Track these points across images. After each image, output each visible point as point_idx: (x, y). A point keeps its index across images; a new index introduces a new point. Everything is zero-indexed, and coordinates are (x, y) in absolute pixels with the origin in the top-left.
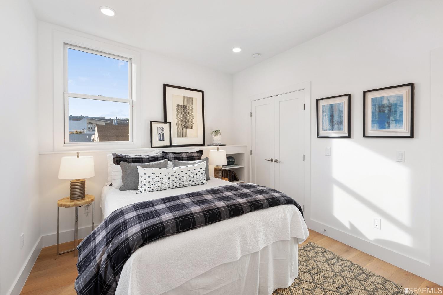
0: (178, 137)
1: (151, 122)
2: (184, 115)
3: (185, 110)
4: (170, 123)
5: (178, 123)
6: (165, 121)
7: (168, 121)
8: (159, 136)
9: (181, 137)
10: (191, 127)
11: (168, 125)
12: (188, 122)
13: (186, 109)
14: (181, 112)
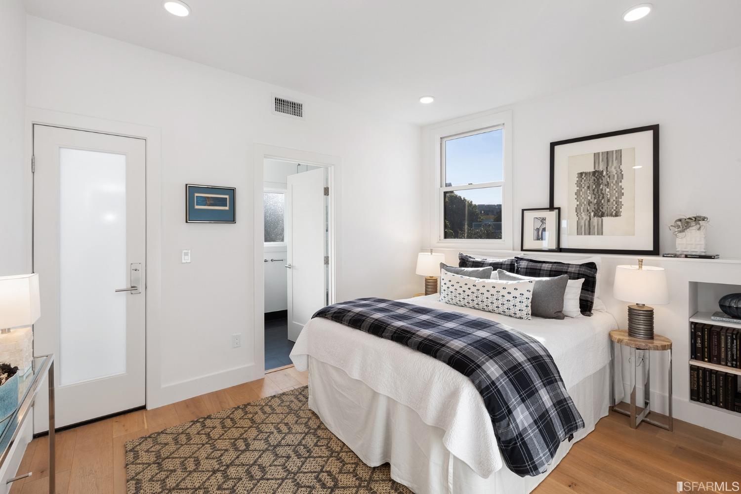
0: (579, 233)
1: (523, 210)
2: (596, 190)
3: (598, 180)
4: (559, 209)
5: (580, 208)
6: (552, 207)
7: (556, 205)
8: (536, 232)
9: (585, 234)
10: (615, 214)
11: (555, 213)
12: (605, 204)
13: (600, 177)
14: (587, 185)
